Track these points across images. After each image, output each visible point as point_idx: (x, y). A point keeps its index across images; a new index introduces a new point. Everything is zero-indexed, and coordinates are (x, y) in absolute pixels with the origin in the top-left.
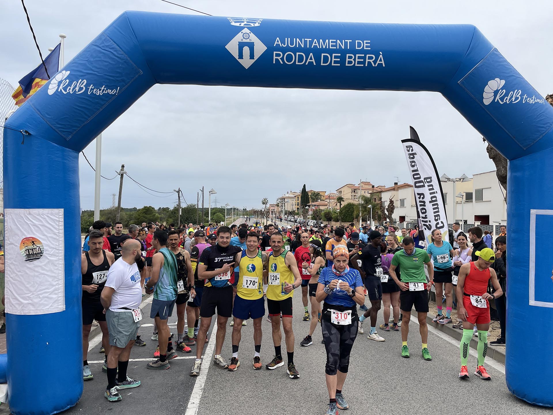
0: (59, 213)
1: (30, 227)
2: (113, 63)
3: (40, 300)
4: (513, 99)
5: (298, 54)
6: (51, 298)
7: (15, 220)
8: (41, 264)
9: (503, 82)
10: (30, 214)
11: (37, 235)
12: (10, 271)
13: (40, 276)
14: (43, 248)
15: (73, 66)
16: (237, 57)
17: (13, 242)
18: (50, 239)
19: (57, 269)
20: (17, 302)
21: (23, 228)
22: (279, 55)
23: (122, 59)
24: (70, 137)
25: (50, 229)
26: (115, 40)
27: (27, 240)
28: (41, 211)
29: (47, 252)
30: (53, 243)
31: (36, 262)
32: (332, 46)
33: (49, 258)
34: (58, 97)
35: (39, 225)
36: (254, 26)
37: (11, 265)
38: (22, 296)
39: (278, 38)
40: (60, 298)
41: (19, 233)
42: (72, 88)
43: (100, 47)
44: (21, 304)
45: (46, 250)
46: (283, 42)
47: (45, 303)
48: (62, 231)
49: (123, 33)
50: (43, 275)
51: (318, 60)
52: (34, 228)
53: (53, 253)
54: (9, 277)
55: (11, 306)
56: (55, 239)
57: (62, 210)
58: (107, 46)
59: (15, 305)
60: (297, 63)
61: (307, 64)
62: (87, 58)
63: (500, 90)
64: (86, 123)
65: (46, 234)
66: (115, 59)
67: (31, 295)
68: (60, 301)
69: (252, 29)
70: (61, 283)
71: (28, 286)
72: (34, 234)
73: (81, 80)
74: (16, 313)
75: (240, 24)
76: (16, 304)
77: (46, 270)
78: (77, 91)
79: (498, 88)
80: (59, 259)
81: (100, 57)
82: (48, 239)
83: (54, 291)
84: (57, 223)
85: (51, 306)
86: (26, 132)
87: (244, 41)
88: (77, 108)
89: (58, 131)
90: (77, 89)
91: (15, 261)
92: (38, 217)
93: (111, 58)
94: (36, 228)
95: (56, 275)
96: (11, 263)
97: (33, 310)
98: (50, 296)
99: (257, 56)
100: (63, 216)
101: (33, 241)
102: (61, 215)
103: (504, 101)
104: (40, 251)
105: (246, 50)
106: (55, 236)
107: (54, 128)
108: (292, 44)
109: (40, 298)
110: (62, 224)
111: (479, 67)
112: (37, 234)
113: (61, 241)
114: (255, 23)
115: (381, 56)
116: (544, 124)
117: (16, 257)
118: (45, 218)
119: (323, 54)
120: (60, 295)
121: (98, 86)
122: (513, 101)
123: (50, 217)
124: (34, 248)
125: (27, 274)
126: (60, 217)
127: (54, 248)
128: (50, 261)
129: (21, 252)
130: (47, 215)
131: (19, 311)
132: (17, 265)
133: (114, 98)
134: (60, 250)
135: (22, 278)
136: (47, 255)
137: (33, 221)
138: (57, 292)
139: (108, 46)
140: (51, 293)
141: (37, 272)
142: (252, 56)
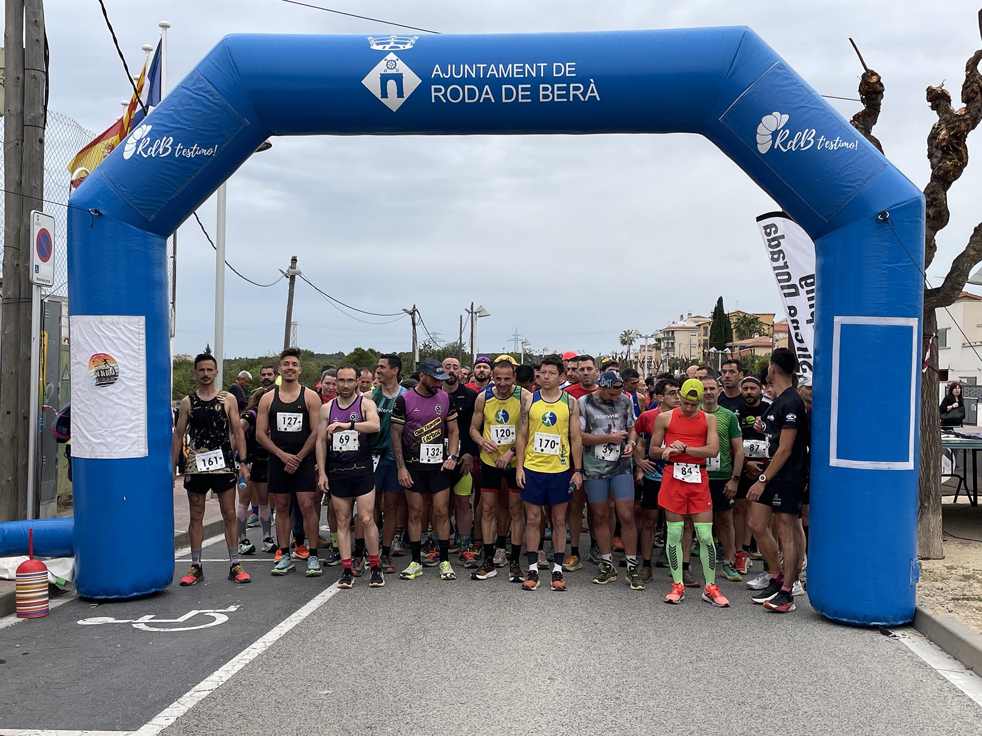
0: (139, 322)
1: (102, 341)
2: (208, 112)
3: (115, 439)
4: (802, 143)
5: (466, 87)
6: (130, 438)
7: (83, 330)
8: (115, 391)
9: (786, 118)
10: (101, 322)
11: (111, 352)
12: (76, 399)
13: (114, 407)
14: (118, 369)
15: (156, 118)
16: (379, 96)
17: (81, 361)
18: (127, 357)
19: (136, 399)
20: (87, 441)
21: (93, 341)
22: (440, 90)
23: (220, 106)
24: (153, 217)
25: (127, 343)
26: (210, 80)
27: (98, 358)
28: (115, 318)
29: (124, 375)
30: (131, 362)
31: (110, 388)
32: (518, 73)
33: (126, 382)
34: (136, 162)
35: (114, 337)
36: (402, 48)
37: (78, 392)
38: (92, 433)
39: (437, 66)
40: (141, 439)
41: (88, 348)
42: (154, 150)
43: (191, 91)
44: (90, 444)
45: (123, 372)
46: (445, 71)
47: (121, 443)
48: (143, 347)
49: (221, 69)
50: (118, 407)
51: (497, 94)
52: (107, 341)
53: (132, 376)
54: (75, 407)
55: (79, 448)
56: (134, 357)
57: (143, 318)
58: (199, 89)
59: (84, 445)
60: (467, 101)
61: (481, 101)
62: (174, 106)
63: (780, 130)
64: (173, 196)
65: (123, 350)
66: (210, 106)
67: (103, 432)
68: (141, 443)
69: (401, 55)
70: (141, 418)
71: (99, 419)
72: (108, 350)
73: (165, 138)
74: (84, 456)
75: (384, 48)
76: (85, 443)
77: (123, 399)
78: (161, 153)
79: (777, 127)
80: (140, 385)
81: (191, 105)
82: (125, 358)
83: (133, 427)
84: (137, 336)
85: (130, 448)
86: (96, 211)
87: (389, 72)
88: (161, 176)
89: (136, 209)
90: (161, 150)
91: (83, 386)
92: (111, 326)
93: (204, 105)
94: (109, 341)
95: (136, 407)
96: (78, 389)
97: (106, 452)
98: (129, 435)
99: (407, 93)
100: (144, 327)
101: (105, 359)
102: (141, 325)
103: (788, 148)
104: (114, 373)
105: (392, 85)
106: (133, 354)
107: (132, 205)
108: (458, 73)
109: (115, 436)
110: (144, 337)
111: (746, 96)
112: (111, 350)
113: (142, 360)
114: (406, 44)
115: (592, 85)
116: (853, 182)
117: (84, 381)
118: (121, 329)
119: (504, 87)
120: (141, 435)
121: (188, 145)
122: (802, 146)
123: (128, 329)
124: (107, 368)
125: (98, 403)
126: (141, 327)
127: (132, 370)
128: (128, 387)
129: (91, 373)
130: (123, 324)
131: (88, 454)
132: (86, 391)
133: (210, 160)
134: (141, 373)
135: (92, 409)
136: (123, 379)
137: (105, 331)
138: (136, 430)
139: (202, 88)
140: (130, 431)
141: (112, 401)
142: (400, 94)
